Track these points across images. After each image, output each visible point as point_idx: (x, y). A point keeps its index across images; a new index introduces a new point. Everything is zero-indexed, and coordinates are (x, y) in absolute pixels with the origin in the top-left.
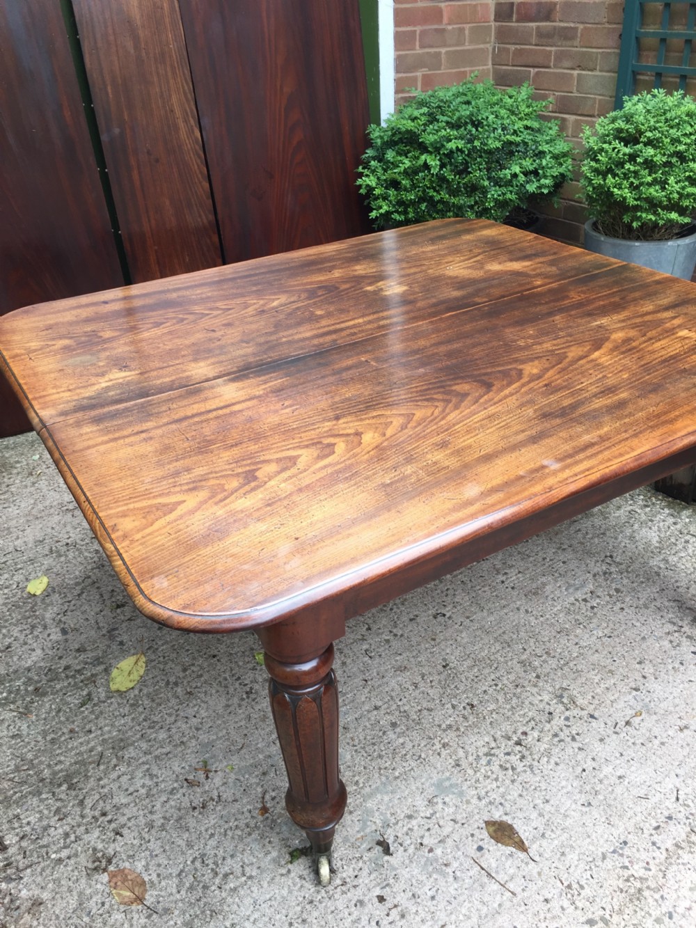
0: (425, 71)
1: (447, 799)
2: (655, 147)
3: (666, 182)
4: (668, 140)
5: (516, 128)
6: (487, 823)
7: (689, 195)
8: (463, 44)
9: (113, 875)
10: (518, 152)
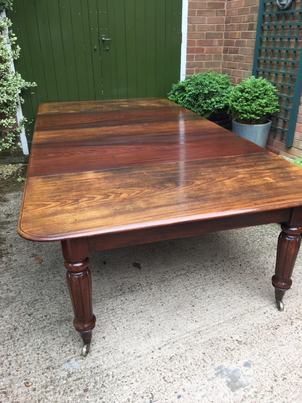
0: (197, 68)
1: (126, 258)
2: (249, 94)
3: (251, 105)
4: (253, 92)
5: (216, 87)
6: (133, 263)
7: (259, 110)
8: (211, 60)
9: (36, 258)
10: (216, 95)
